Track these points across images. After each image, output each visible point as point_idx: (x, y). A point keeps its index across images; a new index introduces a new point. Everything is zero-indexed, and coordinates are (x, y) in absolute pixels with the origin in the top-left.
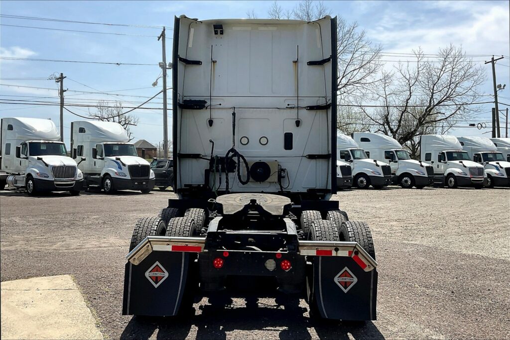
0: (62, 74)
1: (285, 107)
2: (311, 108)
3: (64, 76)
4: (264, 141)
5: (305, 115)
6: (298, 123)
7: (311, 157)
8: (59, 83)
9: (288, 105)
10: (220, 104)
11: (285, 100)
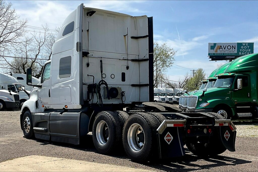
1: (122, 59)
2: (133, 60)
4: (113, 76)
5: (131, 64)
6: (128, 68)
7: (133, 85)
9: (123, 58)
10: (92, 55)
11: (122, 55)
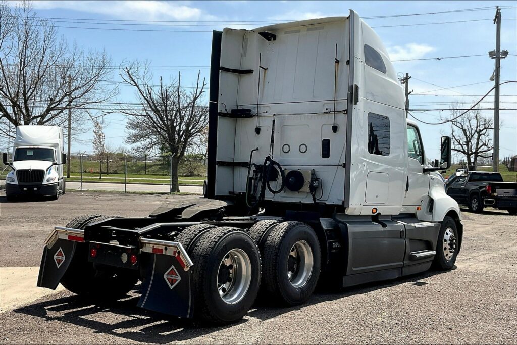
0: (407, 74)
1: (323, 112)
3: (409, 76)
4: (303, 149)
6: (335, 129)
8: (405, 85)
9: (327, 109)
10: (267, 112)
11: (325, 104)
